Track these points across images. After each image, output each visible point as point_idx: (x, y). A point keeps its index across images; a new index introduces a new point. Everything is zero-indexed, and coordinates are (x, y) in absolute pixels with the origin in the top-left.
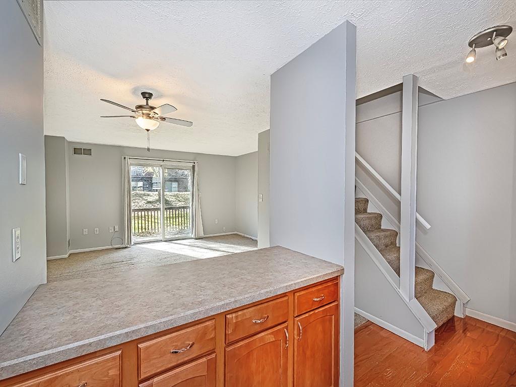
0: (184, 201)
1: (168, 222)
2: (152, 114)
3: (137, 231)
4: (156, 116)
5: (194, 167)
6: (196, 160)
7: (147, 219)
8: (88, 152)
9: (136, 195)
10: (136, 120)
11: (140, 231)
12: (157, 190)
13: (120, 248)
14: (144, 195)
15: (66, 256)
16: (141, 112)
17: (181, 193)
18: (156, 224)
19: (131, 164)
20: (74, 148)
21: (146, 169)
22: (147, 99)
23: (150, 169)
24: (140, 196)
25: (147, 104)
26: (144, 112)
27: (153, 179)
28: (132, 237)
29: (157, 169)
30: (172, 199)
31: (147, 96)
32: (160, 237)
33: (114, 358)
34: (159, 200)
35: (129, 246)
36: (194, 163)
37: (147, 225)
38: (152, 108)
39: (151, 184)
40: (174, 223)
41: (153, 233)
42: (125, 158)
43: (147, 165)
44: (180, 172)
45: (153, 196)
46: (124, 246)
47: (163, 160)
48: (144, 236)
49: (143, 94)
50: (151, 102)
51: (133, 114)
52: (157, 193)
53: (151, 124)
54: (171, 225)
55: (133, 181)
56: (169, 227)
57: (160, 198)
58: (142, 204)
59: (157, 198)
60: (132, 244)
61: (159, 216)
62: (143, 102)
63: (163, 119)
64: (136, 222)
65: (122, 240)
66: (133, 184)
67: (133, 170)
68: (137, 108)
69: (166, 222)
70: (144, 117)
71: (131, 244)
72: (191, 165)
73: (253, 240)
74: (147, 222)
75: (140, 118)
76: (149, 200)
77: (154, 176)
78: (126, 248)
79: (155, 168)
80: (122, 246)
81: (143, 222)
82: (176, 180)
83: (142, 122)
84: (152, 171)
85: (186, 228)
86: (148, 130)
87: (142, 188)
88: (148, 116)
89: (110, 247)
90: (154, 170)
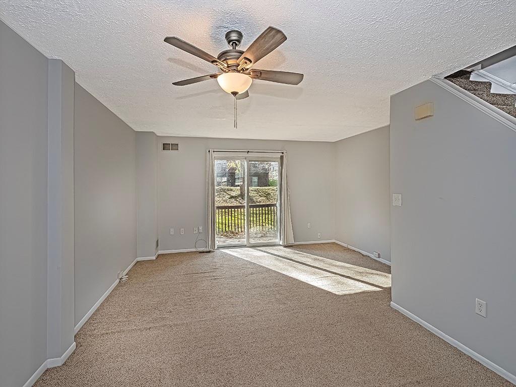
0: (265, 196)
3: (221, 229)
5: (282, 157)
6: (285, 151)
8: (175, 147)
11: (224, 229)
12: (239, 186)
13: (203, 252)
14: (228, 190)
15: (154, 258)
16: (225, 63)
17: (261, 188)
19: (215, 158)
20: (163, 144)
21: (229, 164)
22: (234, 42)
24: (225, 191)
26: (230, 63)
27: (236, 174)
28: (216, 236)
30: (253, 195)
31: (234, 37)
32: (244, 241)
35: (212, 250)
36: (283, 153)
38: (242, 54)
39: (234, 180)
41: (237, 233)
42: (209, 151)
43: (234, 159)
45: (236, 191)
46: (207, 250)
47: (248, 152)
49: (229, 35)
52: (239, 188)
55: (217, 177)
60: (216, 248)
65: (206, 242)
67: (217, 164)
68: (219, 57)
71: (214, 248)
72: (279, 155)
73: (363, 255)
76: (232, 195)
77: (237, 170)
78: (209, 252)
80: (205, 250)
84: (235, 166)
87: (226, 183)
89: (194, 250)
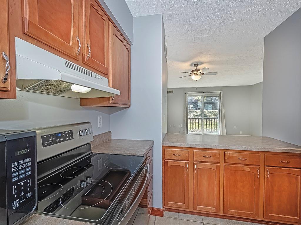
1: (206, 126)
2: (198, 73)
3: (190, 129)
4: (200, 73)
5: (220, 94)
6: (222, 91)
7: (195, 124)
8: (172, 92)
9: (190, 111)
10: (192, 77)
11: (191, 129)
12: (200, 109)
14: (194, 112)
16: (193, 73)
17: (213, 111)
18: (199, 127)
19: (188, 96)
21: (195, 98)
22: (196, 66)
23: (196, 98)
24: (192, 112)
25: (196, 69)
26: (195, 73)
27: (198, 103)
28: (188, 131)
29: (200, 97)
30: (208, 114)
31: (196, 65)
32: (201, 133)
33: (187, 151)
34: (201, 115)
36: (221, 92)
37: (195, 127)
38: (199, 70)
39: (197, 106)
40: (209, 127)
41: (198, 131)
42: (186, 93)
43: (195, 96)
44: (213, 98)
45: (198, 112)
47: (203, 92)
48: (193, 132)
49: (194, 65)
50: (198, 68)
51: (191, 75)
52: (200, 111)
53: (197, 78)
54: (207, 128)
55: (189, 104)
56: (206, 129)
57: (201, 113)
58: (192, 116)
59: (200, 113)
60: (188, 134)
61: (201, 123)
62: (194, 68)
63: (203, 74)
64: (190, 125)
65: (184, 131)
66: (189, 106)
67: (190, 98)
68: (192, 72)
69: (204, 126)
70: (195, 75)
74: (195, 126)
75: (193, 76)
76: (196, 114)
77: (199, 101)
79: (199, 97)
81: (193, 125)
82: (210, 103)
83: (194, 77)
85: (216, 130)
86: (196, 80)
87: (192, 108)
88: (197, 74)
90: (198, 98)
